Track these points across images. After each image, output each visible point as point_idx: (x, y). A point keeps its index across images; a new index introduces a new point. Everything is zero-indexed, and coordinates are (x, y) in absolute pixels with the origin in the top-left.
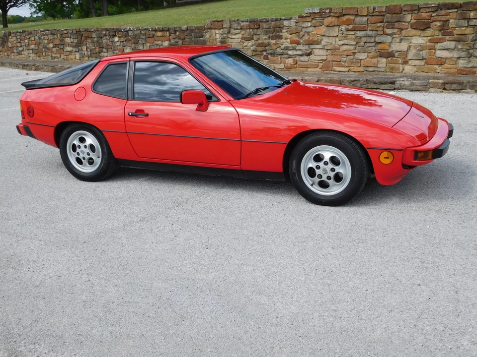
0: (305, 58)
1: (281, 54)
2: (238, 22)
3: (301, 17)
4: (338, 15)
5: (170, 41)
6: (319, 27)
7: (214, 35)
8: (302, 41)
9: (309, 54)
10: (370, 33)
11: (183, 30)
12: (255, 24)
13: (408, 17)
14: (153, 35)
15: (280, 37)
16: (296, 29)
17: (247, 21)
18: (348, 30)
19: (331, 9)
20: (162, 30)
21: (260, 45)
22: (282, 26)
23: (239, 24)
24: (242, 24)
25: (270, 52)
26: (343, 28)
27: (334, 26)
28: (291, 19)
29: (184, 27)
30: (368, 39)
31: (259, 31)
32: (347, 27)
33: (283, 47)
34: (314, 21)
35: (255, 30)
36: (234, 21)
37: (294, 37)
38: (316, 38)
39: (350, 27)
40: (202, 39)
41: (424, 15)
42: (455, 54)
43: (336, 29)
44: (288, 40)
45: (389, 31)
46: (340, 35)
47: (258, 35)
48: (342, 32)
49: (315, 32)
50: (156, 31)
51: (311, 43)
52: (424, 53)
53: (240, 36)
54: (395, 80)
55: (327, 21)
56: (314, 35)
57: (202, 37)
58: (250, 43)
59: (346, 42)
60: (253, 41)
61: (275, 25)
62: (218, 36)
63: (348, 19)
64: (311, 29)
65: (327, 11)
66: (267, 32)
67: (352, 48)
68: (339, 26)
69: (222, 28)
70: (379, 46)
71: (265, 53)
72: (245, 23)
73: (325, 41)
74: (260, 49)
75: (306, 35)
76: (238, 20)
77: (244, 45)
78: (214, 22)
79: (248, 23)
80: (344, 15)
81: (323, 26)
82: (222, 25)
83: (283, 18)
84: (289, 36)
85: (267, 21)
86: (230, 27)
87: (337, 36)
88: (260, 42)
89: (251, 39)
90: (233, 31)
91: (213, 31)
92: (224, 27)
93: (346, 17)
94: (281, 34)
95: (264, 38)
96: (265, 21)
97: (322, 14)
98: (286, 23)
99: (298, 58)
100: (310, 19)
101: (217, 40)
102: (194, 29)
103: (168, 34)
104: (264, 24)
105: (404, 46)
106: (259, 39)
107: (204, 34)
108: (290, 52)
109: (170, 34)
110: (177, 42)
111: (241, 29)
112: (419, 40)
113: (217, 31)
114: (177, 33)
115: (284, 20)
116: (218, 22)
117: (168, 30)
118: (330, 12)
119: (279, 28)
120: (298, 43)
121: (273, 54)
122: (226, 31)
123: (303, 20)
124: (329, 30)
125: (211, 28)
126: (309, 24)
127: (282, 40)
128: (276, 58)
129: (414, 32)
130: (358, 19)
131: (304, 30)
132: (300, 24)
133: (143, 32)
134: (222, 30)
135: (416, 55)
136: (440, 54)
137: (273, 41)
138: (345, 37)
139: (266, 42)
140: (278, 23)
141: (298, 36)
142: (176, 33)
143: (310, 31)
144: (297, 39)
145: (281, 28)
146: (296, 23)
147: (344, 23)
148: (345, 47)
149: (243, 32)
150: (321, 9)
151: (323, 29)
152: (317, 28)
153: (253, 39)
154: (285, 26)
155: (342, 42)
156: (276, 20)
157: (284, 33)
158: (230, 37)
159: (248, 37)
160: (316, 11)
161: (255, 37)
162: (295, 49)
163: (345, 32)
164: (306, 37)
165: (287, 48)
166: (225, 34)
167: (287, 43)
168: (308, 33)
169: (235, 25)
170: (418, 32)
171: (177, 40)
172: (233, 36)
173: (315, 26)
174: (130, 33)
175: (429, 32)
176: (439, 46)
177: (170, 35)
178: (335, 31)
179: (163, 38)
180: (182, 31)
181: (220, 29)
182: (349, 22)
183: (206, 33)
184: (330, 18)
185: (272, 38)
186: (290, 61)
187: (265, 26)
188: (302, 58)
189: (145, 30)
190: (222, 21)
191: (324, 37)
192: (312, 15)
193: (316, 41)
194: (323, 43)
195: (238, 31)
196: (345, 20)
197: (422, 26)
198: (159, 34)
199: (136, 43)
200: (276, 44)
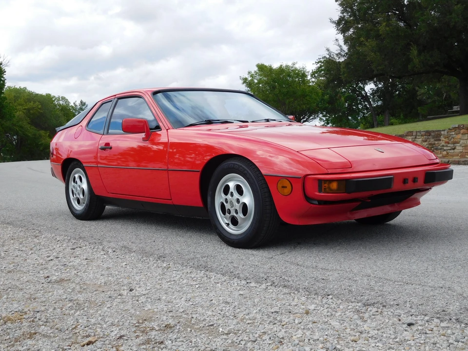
0: (452, 151)
1: (441, 149)
3: (449, 129)
4: (467, 128)
8: (450, 142)
9: (454, 149)
12: (428, 133)
15: (440, 140)
16: (447, 135)
17: (424, 132)
19: (463, 125)
21: (430, 144)
23: (420, 133)
24: (422, 133)
25: (435, 148)
27: (465, 134)
28: (445, 130)
31: (430, 137)
33: (441, 145)
34: (456, 132)
35: (428, 137)
37: (447, 140)
43: (467, 135)
49: (456, 137)
51: (455, 143)
53: (421, 140)
55: (462, 131)
56: (456, 139)
64: (454, 136)
66: (433, 138)
71: (433, 149)
73: (461, 142)
74: (430, 146)
76: (420, 131)
77: (423, 144)
81: (460, 134)
82: (413, 134)
84: (444, 139)
85: (434, 131)
86: (416, 135)
89: (426, 141)
90: (418, 137)
91: (408, 137)
94: (440, 138)
96: (432, 131)
97: (459, 128)
98: (442, 133)
99: (448, 151)
100: (453, 130)
106: (430, 141)
108: (445, 148)
113: (410, 137)
115: (442, 131)
116: (410, 132)
118: (463, 127)
120: (448, 143)
121: (436, 149)
122: (414, 137)
123: (450, 131)
124: (463, 136)
125: (407, 136)
126: (454, 133)
127: (441, 142)
128: (438, 151)
131: (451, 136)
132: (449, 133)
134: (412, 137)
137: (436, 142)
139: (433, 142)
140: (439, 132)
141: (448, 139)
145: (440, 135)
146: (447, 132)
149: (423, 138)
150: (459, 125)
151: (460, 136)
152: (457, 135)
156: (438, 131)
157: (442, 138)
160: (457, 127)
161: (428, 140)
162: (447, 146)
164: (452, 140)
165: (443, 146)
167: (443, 143)
168: (453, 138)
169: (418, 134)
172: (418, 140)
178: (466, 137)
185: (436, 140)
186: (445, 153)
187: (433, 134)
188: (451, 151)
190: (412, 132)
191: (461, 140)
192: (455, 128)
193: (457, 142)
195: (420, 137)
200: (438, 143)
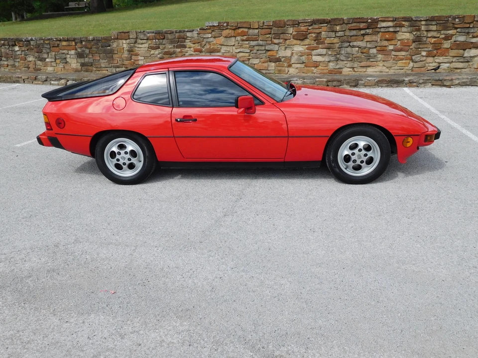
2: (144, 33)
3: (201, 29)
4: (234, 27)
5: (76, 50)
6: (219, 38)
7: (121, 45)
8: (204, 50)
10: (261, 43)
11: (90, 41)
12: (161, 35)
13: (291, 30)
14: (58, 45)
15: (185, 47)
16: (198, 39)
17: (153, 33)
18: (243, 40)
19: (228, 23)
20: (68, 40)
21: (167, 53)
22: (185, 37)
23: (145, 35)
24: (148, 35)
26: (239, 38)
27: (231, 37)
28: (193, 31)
29: (91, 38)
30: (260, 48)
31: (164, 41)
32: (242, 38)
33: (187, 54)
34: (213, 33)
35: (161, 41)
36: (140, 32)
37: (197, 46)
38: (216, 47)
39: (245, 38)
40: (109, 48)
41: (303, 28)
42: (326, 59)
43: (233, 39)
44: (192, 49)
45: (276, 41)
46: (237, 44)
47: (164, 44)
48: (237, 42)
49: (215, 42)
50: (60, 40)
51: (212, 51)
52: (304, 58)
53: (146, 45)
54: (289, 80)
55: (225, 32)
56: (214, 44)
57: (109, 46)
58: (157, 52)
59: (242, 50)
60: (159, 49)
61: (180, 36)
62: (125, 46)
63: (243, 31)
64: (212, 39)
65: (225, 25)
66: (172, 42)
67: (247, 54)
68: (235, 37)
69: (129, 39)
70: (269, 53)
72: (151, 34)
73: (223, 49)
74: (167, 56)
75: (207, 44)
76: (144, 31)
77: (151, 53)
78: (120, 33)
79: (153, 34)
80: (239, 28)
81: (222, 37)
82: (129, 36)
83: (186, 30)
84: (192, 45)
85: (172, 33)
86: (137, 38)
87: (234, 45)
88: (166, 50)
89: (157, 48)
90: (139, 41)
91: (120, 41)
92: (131, 37)
93: (241, 30)
94: (185, 44)
95: (169, 47)
96: (169, 32)
97: (220, 27)
98: (189, 34)
100: (210, 31)
101: (125, 49)
102: (100, 39)
103: (73, 43)
104: (169, 35)
105: (288, 53)
106: (164, 48)
107: (111, 44)
109: (76, 43)
110: (83, 51)
111: (147, 39)
112: (299, 48)
113: (124, 41)
114: (84, 43)
115: (187, 31)
116: (125, 33)
117: (74, 40)
118: (227, 25)
119: (183, 38)
120: (201, 51)
122: (133, 41)
123: (204, 31)
124: (227, 40)
125: (117, 39)
126: (210, 35)
127: (187, 49)
129: (295, 42)
130: (251, 31)
131: (205, 40)
132: (202, 35)
133: (47, 42)
134: (128, 40)
135: (298, 59)
136: (315, 58)
137: (178, 50)
138: (241, 46)
139: (172, 50)
140: (182, 34)
141: (200, 45)
142: (82, 43)
143: (211, 41)
144: (199, 47)
145: (185, 38)
146: (198, 34)
147: (239, 35)
148: (241, 54)
149: (150, 42)
150: (219, 23)
151: (222, 40)
152: (216, 38)
153: (159, 48)
154: (188, 37)
155: (238, 50)
156: (180, 32)
157: (188, 43)
158: (137, 46)
159: (154, 46)
160: (216, 25)
161: (161, 47)
163: (240, 42)
164: (207, 46)
166: (132, 43)
167: (191, 51)
168: (209, 43)
169: (142, 36)
170: (298, 42)
171: (84, 49)
172: (140, 46)
173: (215, 37)
174: (32, 43)
175: (307, 42)
176: (314, 52)
177: (76, 45)
178: (232, 41)
179: (68, 48)
180: (88, 41)
181: (126, 40)
182: (243, 34)
183: (113, 43)
184: (228, 31)
185: (177, 47)
187: (170, 36)
189: (49, 40)
190: (128, 32)
191: (223, 47)
192: (212, 28)
193: (216, 50)
194: (222, 51)
195: (144, 41)
196: (240, 32)
197: (301, 37)
198: (64, 43)
199: (40, 52)
200: (181, 52)
